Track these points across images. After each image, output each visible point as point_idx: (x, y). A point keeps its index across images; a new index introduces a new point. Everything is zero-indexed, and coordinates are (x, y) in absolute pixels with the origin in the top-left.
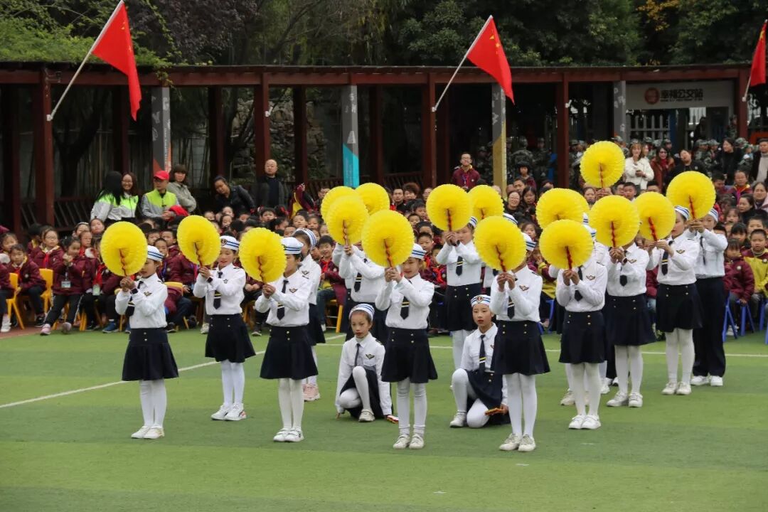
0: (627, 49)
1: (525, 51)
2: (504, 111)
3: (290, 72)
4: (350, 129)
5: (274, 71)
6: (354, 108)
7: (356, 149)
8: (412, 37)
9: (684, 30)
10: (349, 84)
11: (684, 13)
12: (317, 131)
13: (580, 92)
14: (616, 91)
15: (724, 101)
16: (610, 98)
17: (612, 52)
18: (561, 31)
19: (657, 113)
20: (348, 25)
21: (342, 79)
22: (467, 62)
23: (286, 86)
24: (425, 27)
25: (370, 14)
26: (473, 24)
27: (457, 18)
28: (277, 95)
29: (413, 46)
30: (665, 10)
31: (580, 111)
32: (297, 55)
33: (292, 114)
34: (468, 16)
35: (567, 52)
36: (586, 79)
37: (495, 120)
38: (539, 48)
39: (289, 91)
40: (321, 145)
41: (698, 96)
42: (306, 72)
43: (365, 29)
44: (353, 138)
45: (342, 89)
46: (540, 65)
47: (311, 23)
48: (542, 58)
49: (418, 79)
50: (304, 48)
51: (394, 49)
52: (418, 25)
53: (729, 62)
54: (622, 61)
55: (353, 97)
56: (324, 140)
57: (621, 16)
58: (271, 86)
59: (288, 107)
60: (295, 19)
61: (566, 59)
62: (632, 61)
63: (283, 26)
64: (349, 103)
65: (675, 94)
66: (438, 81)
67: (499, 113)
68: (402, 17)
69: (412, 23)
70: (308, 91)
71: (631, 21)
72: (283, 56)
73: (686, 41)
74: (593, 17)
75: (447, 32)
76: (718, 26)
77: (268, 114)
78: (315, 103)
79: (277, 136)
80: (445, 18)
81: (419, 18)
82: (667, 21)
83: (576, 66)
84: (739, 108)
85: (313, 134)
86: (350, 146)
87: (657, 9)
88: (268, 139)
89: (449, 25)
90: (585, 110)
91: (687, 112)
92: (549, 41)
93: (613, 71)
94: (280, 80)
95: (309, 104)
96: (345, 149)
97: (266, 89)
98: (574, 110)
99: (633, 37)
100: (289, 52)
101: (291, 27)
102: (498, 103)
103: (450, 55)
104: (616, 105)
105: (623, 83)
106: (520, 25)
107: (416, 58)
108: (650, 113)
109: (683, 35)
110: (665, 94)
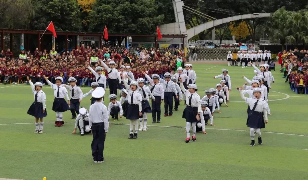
0: (79, 29)
1: (59, 28)
2: (54, 40)
3: (9, 30)
4: (22, 42)
5: (6, 30)
6: (23, 38)
7: (23, 46)
8: (36, 24)
9: (90, 26)
10: (22, 33)
11: (90, 23)
12: (15, 42)
13: (70, 37)
14: (77, 37)
15: (98, 40)
16: (76, 39)
17: (77, 29)
18: (66, 25)
19: (85, 42)
20: (22, 21)
21: (20, 32)
22: (47, 30)
23: (9, 33)
24: (38, 22)
25: (27, 19)
26: (48, 22)
27: (45, 21)
28: (6, 34)
29: (35, 26)
30: (87, 22)
31: (70, 41)
32: (11, 27)
33: (9, 39)
34: (47, 21)
35: (68, 29)
36: (71, 34)
37: (53, 42)
38: (62, 28)
39: (9, 34)
40: (16, 45)
41: (93, 39)
42: (13, 30)
43: (26, 22)
44: (23, 44)
45: (21, 34)
46: (62, 31)
47: (14, 21)
48: (63, 30)
49: (36, 33)
50: (13, 25)
51: (32, 27)
52: (37, 22)
53: (99, 33)
54: (78, 31)
55: (23, 36)
56: (17, 44)
57: (78, 22)
58: (5, 33)
59: (9, 37)
60: (10, 19)
61: (67, 30)
62: (80, 31)
63: (8, 21)
64: (22, 37)
65: (88, 38)
66: (41, 33)
67: (53, 40)
68: (33, 20)
69: (36, 22)
70: (13, 34)
71: (80, 24)
72: (8, 27)
73: (91, 28)
74: (73, 22)
75: (43, 23)
76: (97, 26)
77: (4, 38)
78: (15, 37)
79: (6, 43)
80: (43, 21)
81: (37, 21)
82: (87, 24)
83: (69, 32)
84: (101, 42)
85: (14, 43)
86: (22, 46)
87: (85, 22)
88: (4, 44)
89: (44, 22)
90: (71, 41)
91: (91, 42)
92: (64, 27)
93: (77, 33)
94: (7, 32)
95: (13, 37)
96: (21, 46)
97: (4, 34)
98: (69, 40)
99: (81, 27)
100: (9, 26)
101: (9, 21)
102: (53, 38)
103: (44, 28)
104: (77, 40)
105: (79, 36)
106: (58, 23)
107: (36, 29)
108: (84, 42)
109: (90, 27)
110: (87, 38)
